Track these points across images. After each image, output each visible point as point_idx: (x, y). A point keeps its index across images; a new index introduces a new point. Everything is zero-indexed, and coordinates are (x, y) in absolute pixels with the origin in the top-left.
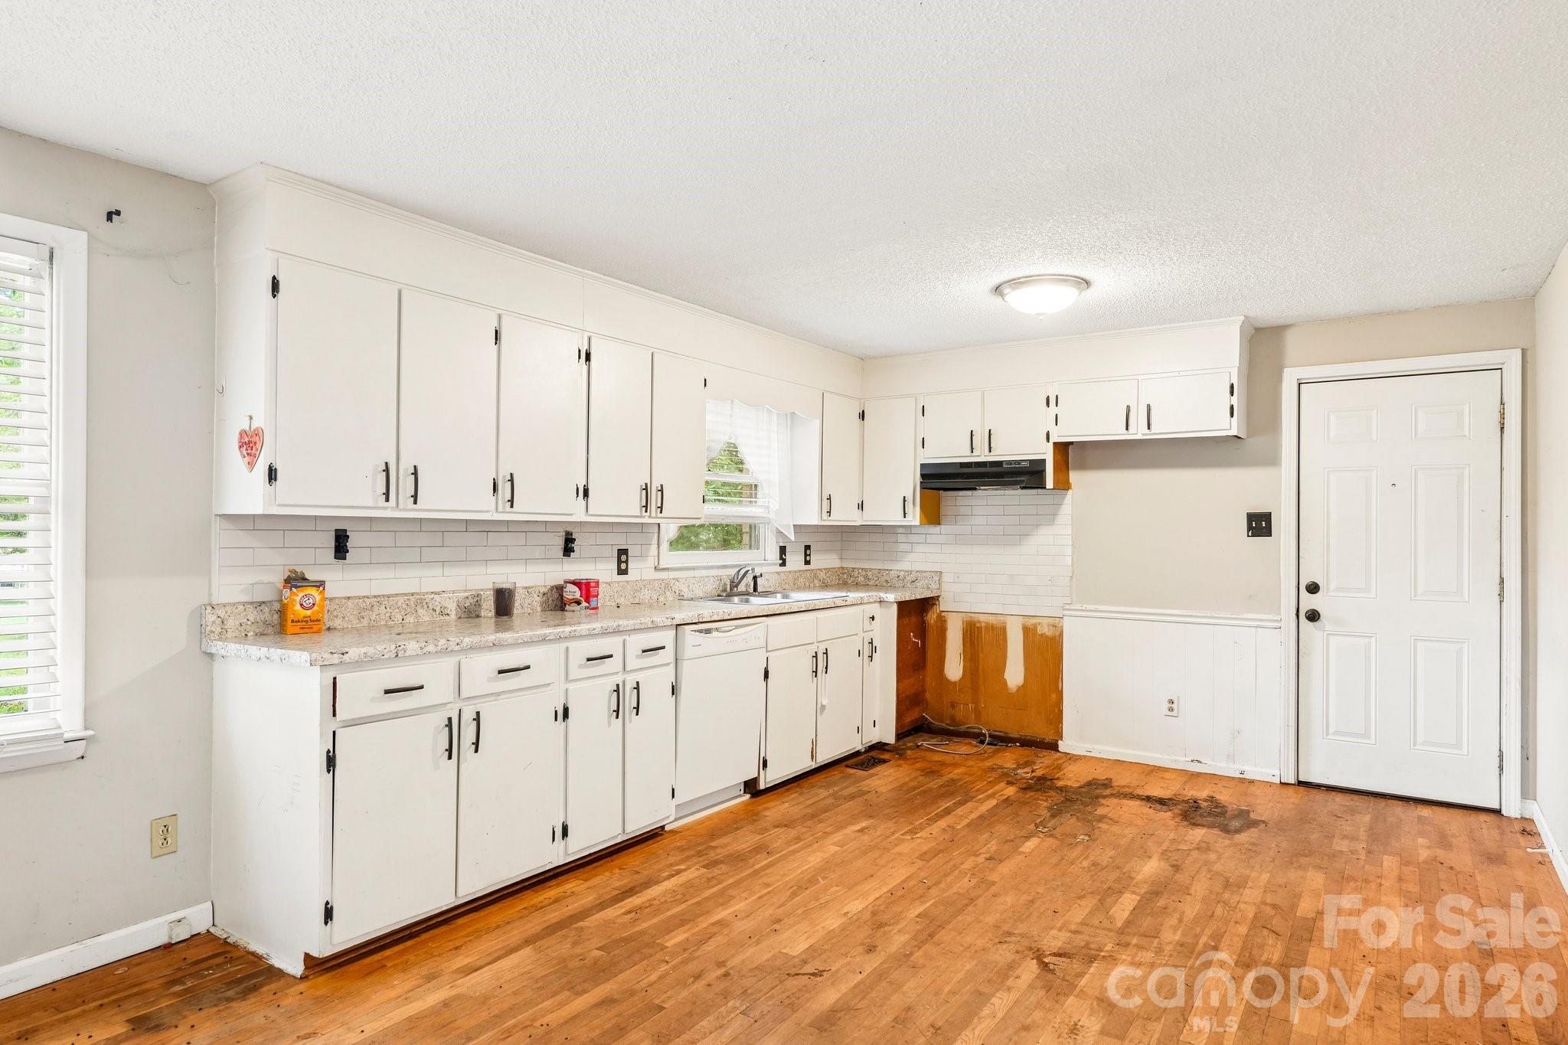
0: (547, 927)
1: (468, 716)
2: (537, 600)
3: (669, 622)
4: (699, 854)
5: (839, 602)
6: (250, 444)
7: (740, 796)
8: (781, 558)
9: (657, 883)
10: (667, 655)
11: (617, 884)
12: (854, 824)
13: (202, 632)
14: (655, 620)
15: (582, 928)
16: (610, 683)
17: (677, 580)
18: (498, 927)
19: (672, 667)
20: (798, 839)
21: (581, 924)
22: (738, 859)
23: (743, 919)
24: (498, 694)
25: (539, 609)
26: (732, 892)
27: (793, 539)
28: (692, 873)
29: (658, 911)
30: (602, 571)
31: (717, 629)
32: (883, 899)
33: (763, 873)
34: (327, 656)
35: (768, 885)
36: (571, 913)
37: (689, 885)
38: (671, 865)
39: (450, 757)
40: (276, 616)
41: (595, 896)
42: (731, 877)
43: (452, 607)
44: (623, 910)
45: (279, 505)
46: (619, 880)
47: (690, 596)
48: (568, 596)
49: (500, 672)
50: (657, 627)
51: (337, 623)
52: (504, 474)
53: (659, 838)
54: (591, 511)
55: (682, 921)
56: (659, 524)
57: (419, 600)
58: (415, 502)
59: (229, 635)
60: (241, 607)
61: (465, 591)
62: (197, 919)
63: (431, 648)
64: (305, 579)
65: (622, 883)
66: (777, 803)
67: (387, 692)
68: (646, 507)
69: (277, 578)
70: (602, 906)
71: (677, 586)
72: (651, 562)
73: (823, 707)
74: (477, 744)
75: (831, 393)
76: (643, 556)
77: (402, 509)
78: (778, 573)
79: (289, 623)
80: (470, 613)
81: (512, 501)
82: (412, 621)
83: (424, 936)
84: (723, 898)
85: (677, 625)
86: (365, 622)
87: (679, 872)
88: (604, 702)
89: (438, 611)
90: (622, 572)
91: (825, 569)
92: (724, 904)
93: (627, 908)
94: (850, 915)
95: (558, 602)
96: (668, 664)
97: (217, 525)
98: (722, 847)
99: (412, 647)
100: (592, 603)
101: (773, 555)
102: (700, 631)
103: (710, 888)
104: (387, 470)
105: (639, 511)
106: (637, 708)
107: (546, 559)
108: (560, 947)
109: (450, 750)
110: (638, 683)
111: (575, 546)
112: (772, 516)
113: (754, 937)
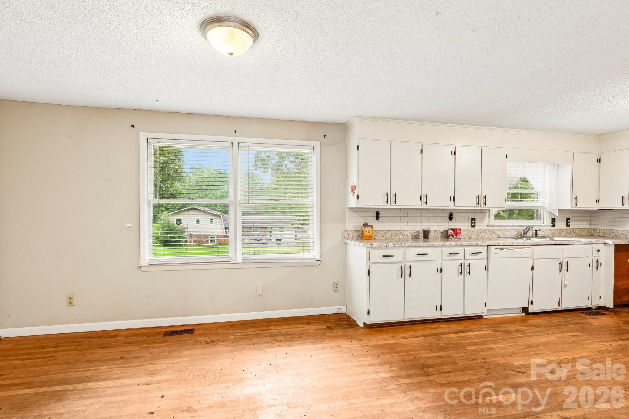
0: (430, 334)
1: (408, 266)
2: (439, 235)
3: (484, 244)
4: (493, 327)
5: (575, 242)
6: (353, 189)
7: (520, 313)
8: (552, 223)
9: (472, 331)
10: (483, 255)
11: (459, 329)
12: (569, 333)
13: (344, 238)
14: (477, 243)
15: (441, 337)
16: (459, 263)
17: (497, 230)
18: (416, 330)
19: (485, 261)
20: (539, 332)
21: (441, 336)
22: (509, 332)
23: (500, 349)
24: (418, 261)
25: (440, 237)
26: (500, 341)
27: (558, 215)
28: (488, 332)
29: (469, 339)
30: (464, 226)
31: (506, 248)
32: (568, 360)
33: (516, 339)
34: (368, 245)
35: (516, 342)
36: (439, 332)
37: (485, 335)
38: (480, 328)
39: (402, 277)
40: (361, 235)
41: (449, 330)
42: (503, 337)
43: (410, 235)
44: (457, 336)
45: (360, 205)
46: (459, 328)
47: (503, 236)
48: (450, 234)
49: (418, 254)
50: (478, 245)
51: (377, 237)
52: (424, 194)
53: (480, 319)
54: (455, 206)
55: (476, 344)
56: (489, 210)
57: (400, 232)
58: (395, 204)
59: (350, 238)
60: (353, 232)
61: (414, 230)
62: (343, 309)
63: (396, 245)
64: (368, 225)
65: (460, 329)
66: (537, 319)
67: (383, 256)
68: (479, 203)
69: (361, 224)
70: (450, 333)
71: (497, 233)
72: (486, 223)
73: (566, 286)
74: (410, 275)
75: (578, 152)
76: (482, 221)
77: (392, 206)
78: (550, 230)
79: (364, 237)
80: (416, 237)
81: (426, 203)
82: (398, 238)
83: (395, 327)
84: (496, 342)
85: (487, 245)
86: (384, 238)
87: (482, 330)
88: (456, 269)
89: (406, 235)
90: (472, 226)
91: (579, 229)
92: (495, 344)
93: (458, 336)
94: (548, 360)
95: (446, 235)
96: (484, 259)
97: (347, 210)
98: (504, 327)
99: (391, 244)
100: (458, 236)
101: (549, 222)
102: (498, 248)
103: (491, 338)
104: (387, 195)
105: (476, 205)
106: (469, 272)
107: (442, 221)
108: (432, 340)
109: (402, 275)
110: (470, 264)
111: (453, 217)
112: (546, 206)
113: (502, 356)
